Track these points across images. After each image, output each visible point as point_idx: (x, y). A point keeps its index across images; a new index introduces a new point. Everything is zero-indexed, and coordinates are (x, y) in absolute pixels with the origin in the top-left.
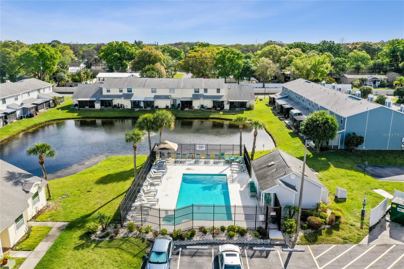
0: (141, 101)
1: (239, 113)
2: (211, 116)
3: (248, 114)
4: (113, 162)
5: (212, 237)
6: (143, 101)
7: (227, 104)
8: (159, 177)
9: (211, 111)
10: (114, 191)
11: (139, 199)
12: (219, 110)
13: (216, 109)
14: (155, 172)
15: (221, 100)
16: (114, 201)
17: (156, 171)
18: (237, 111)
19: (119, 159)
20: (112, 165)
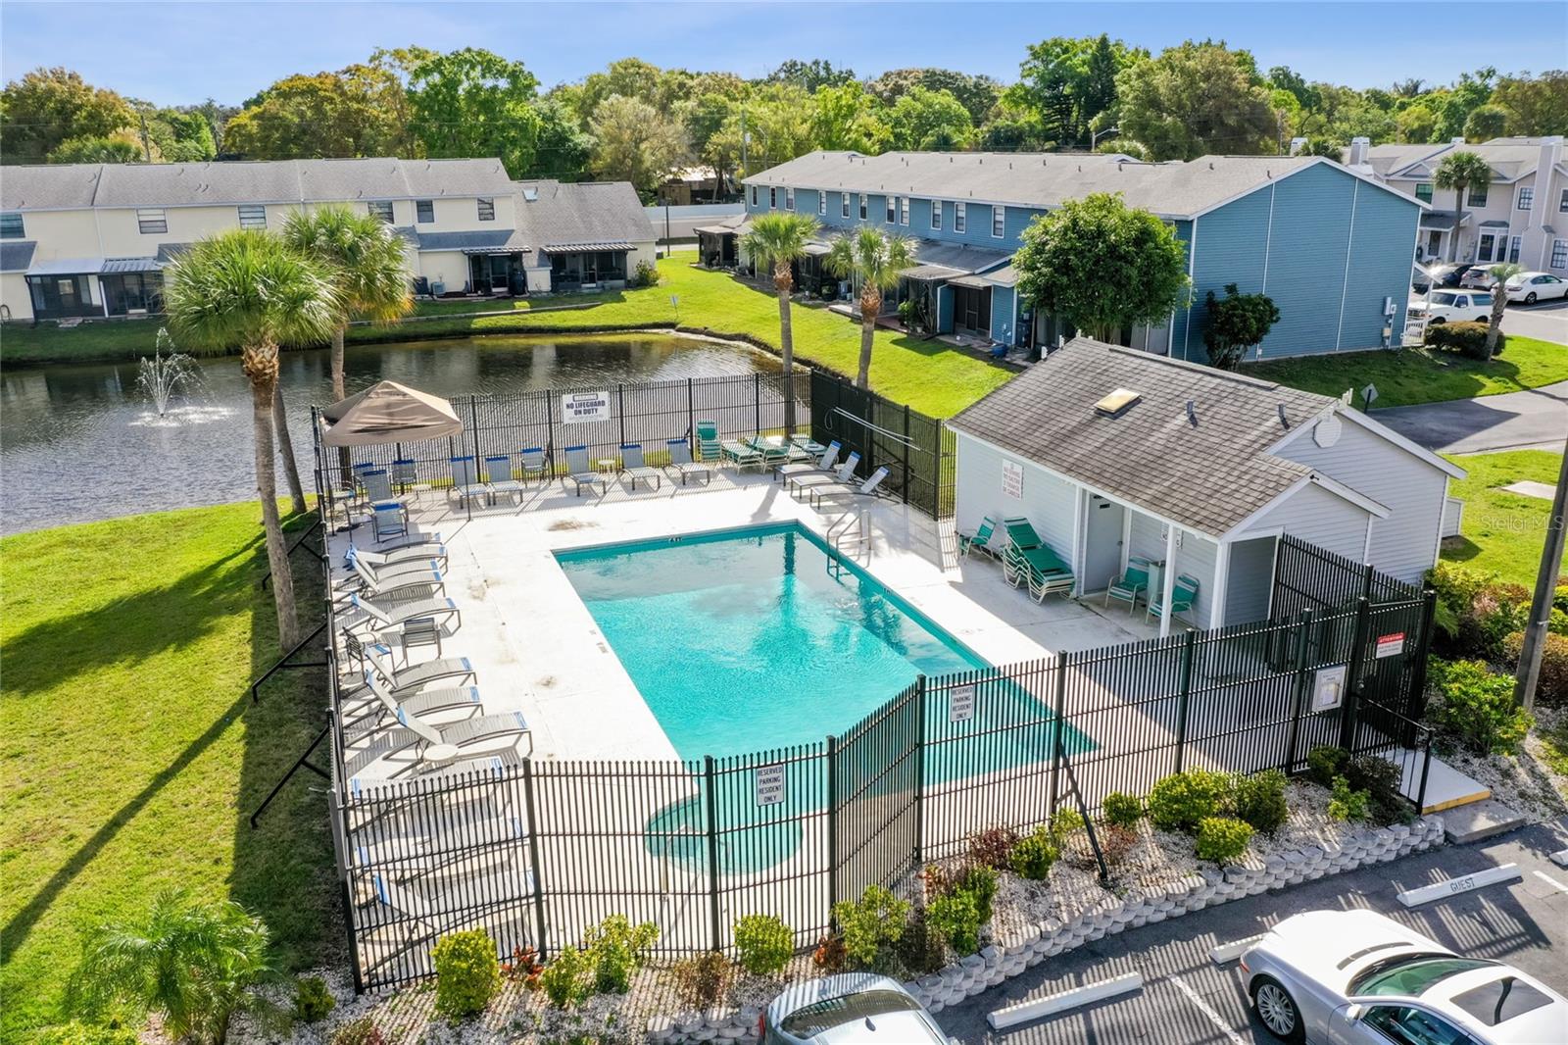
0: (87, 274)
1: (605, 302)
2: (479, 323)
3: (644, 301)
4: (34, 563)
5: (1097, 892)
6: (101, 277)
7: (539, 266)
8: (412, 587)
9: (469, 303)
10: (140, 725)
11: (365, 743)
12: (505, 298)
13: (488, 293)
14: (375, 567)
15: (509, 247)
16: (174, 790)
17: (380, 559)
18: (588, 294)
19: (69, 543)
20: (29, 575)
